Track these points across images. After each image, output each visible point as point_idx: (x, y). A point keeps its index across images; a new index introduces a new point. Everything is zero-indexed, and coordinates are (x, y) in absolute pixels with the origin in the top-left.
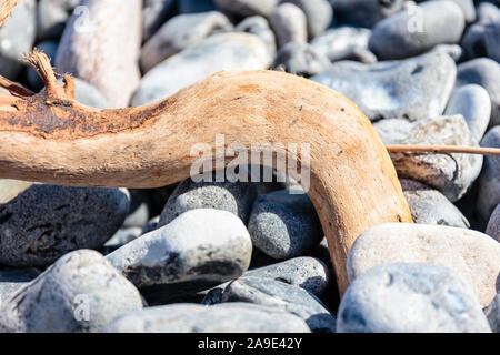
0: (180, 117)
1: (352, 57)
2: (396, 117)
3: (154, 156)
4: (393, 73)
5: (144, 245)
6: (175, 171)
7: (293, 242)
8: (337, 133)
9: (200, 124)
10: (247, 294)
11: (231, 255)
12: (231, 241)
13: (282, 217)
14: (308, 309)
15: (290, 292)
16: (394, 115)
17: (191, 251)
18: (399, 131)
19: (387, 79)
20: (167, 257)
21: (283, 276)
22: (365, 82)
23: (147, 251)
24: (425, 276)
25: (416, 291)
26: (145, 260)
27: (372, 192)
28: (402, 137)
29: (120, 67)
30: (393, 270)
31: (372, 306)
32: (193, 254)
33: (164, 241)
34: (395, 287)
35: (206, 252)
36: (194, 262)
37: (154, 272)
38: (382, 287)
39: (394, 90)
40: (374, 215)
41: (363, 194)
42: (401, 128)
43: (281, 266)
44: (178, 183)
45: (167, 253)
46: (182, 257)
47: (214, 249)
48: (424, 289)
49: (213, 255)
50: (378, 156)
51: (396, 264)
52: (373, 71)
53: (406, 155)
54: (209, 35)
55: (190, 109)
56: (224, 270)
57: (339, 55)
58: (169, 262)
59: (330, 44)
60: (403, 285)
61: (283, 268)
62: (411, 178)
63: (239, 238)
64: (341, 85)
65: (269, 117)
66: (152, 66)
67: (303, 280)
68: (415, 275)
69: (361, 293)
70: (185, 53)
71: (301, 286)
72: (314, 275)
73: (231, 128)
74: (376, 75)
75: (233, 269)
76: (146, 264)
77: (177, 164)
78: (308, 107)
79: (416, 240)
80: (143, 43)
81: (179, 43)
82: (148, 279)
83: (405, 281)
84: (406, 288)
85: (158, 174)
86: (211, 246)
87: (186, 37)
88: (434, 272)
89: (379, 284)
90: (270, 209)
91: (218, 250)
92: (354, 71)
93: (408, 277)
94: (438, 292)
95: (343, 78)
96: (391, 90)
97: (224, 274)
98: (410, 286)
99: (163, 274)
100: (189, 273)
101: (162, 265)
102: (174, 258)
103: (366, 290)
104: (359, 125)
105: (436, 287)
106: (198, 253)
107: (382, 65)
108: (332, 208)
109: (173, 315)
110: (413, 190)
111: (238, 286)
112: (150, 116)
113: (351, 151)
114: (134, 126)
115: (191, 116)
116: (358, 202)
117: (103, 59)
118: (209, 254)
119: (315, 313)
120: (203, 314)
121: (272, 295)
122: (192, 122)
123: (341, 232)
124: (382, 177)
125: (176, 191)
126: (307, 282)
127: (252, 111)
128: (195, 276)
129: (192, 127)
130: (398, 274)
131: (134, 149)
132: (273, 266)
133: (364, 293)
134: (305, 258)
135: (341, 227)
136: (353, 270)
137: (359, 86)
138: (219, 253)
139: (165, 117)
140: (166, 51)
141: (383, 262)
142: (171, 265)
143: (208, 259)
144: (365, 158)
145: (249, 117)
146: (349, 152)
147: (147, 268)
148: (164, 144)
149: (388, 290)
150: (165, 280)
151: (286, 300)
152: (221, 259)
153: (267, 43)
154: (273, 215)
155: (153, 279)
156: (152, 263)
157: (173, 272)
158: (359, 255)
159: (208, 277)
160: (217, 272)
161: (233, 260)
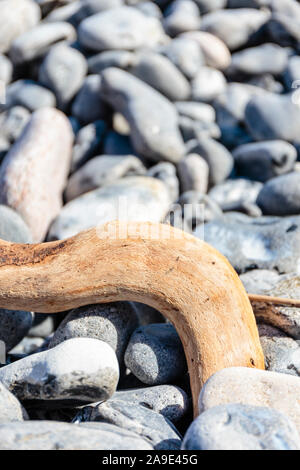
0: (74, 258)
1: (241, 209)
2: (268, 268)
3: (50, 288)
4: (271, 228)
5: (29, 364)
6: (66, 301)
7: (161, 371)
8: (207, 283)
9: (91, 265)
10: (111, 416)
11: (99, 382)
12: (100, 370)
13: (154, 349)
14: (161, 434)
15: (149, 417)
16: (266, 266)
17: (66, 375)
18: (267, 282)
19: (265, 233)
20: (46, 378)
21: (147, 401)
22: (246, 234)
23: (31, 370)
24: (258, 419)
25: (248, 432)
26: (29, 377)
27: (231, 336)
28: (268, 287)
29: (44, 198)
30: (233, 410)
31: (210, 441)
32: (67, 378)
33: (46, 363)
34: (231, 426)
35: (78, 377)
36: (67, 385)
37: (35, 388)
38: (221, 424)
39: (270, 244)
40: (230, 357)
41: (223, 337)
42: (269, 279)
43: (147, 391)
44: (70, 310)
45: (46, 374)
46: (57, 379)
47: (85, 376)
48: (255, 430)
49: (84, 381)
50: (240, 305)
51: (237, 405)
52: (255, 224)
53: (268, 305)
54: (125, 176)
55: (83, 252)
56: (93, 393)
57: (231, 206)
58: (47, 382)
59: (226, 193)
60: (238, 425)
61: (148, 394)
62: (271, 324)
63: (107, 368)
64: (226, 234)
65: (149, 264)
66: (74, 198)
67: (163, 407)
68: (251, 417)
69: (202, 429)
70: (101, 191)
71: (161, 412)
72: (173, 403)
73: (117, 270)
74: (257, 228)
75: (100, 393)
76: (29, 381)
77: (68, 297)
78: (184, 259)
79: (260, 385)
80: (70, 175)
81: (98, 180)
82: (29, 394)
83: (240, 421)
84: (240, 428)
85: (52, 303)
86: (83, 373)
87: (104, 176)
88: (267, 417)
89: (218, 422)
90: (145, 341)
91: (89, 377)
92: (239, 222)
93: (244, 418)
94: (267, 435)
95: (229, 228)
96: (268, 242)
97: (93, 397)
98: (245, 427)
99: (41, 392)
100: (63, 393)
101: (42, 384)
102: (51, 379)
103: (207, 426)
104: (226, 278)
105: (266, 431)
106: (71, 377)
107: (265, 219)
108: (195, 347)
109: (41, 431)
110: (271, 335)
111: (105, 408)
112: (50, 253)
113: (217, 300)
114: (36, 260)
115: (83, 256)
116: (217, 344)
117: (29, 191)
118: (81, 380)
119: (167, 438)
120: (66, 433)
121: (132, 418)
122: (83, 263)
123: (200, 369)
124: (242, 324)
125: (67, 317)
126: (166, 409)
127: (136, 258)
128: (68, 396)
129: (84, 266)
130: (236, 414)
131: (33, 281)
132: (141, 390)
133: (205, 428)
134: (168, 387)
135: (200, 364)
136: (203, 404)
137: (241, 236)
138: (89, 380)
139: (62, 256)
140: (86, 186)
141: (228, 401)
142: (48, 385)
143: (79, 384)
144: (228, 306)
145: (132, 263)
146: (215, 300)
147: (30, 385)
148: (58, 279)
149: (225, 428)
150: (43, 397)
151: (144, 424)
152: (91, 385)
153: (171, 188)
154: (146, 346)
155: (33, 395)
156: (34, 381)
157: (49, 391)
158: (209, 393)
159: (78, 397)
160: (87, 395)
161: (101, 387)
